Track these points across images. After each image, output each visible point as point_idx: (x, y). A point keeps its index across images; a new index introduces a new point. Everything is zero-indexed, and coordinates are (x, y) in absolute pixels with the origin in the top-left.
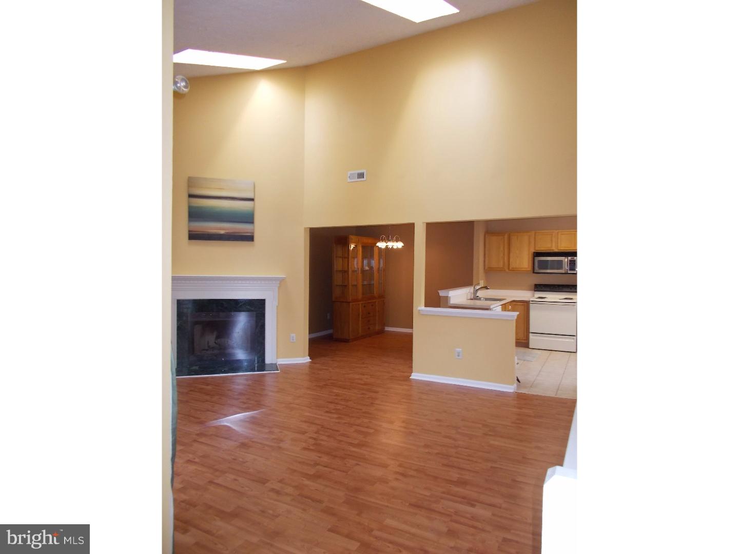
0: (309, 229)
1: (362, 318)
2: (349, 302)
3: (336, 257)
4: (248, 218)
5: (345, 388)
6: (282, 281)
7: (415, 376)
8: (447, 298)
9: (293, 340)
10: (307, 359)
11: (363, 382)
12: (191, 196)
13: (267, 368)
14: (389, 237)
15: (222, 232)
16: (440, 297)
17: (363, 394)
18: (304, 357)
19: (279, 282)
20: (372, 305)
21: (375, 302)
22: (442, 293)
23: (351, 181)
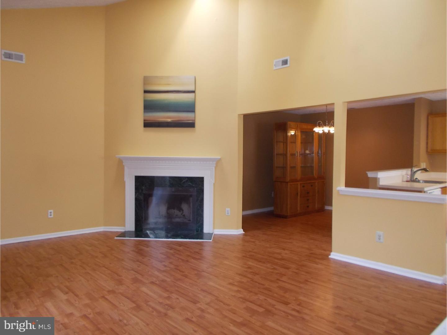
0: (243, 116)
1: (300, 197)
2: (287, 182)
3: (277, 142)
4: (190, 108)
5: (260, 261)
6: (218, 162)
7: (334, 256)
8: (376, 180)
9: (228, 213)
10: (241, 231)
11: (280, 257)
12: (146, 92)
13: (205, 236)
14: (326, 122)
15: (169, 120)
16: (368, 178)
17: (274, 269)
18: (237, 228)
19: (215, 163)
20: (312, 186)
21: (316, 182)
22: (370, 174)
23: (277, 68)
